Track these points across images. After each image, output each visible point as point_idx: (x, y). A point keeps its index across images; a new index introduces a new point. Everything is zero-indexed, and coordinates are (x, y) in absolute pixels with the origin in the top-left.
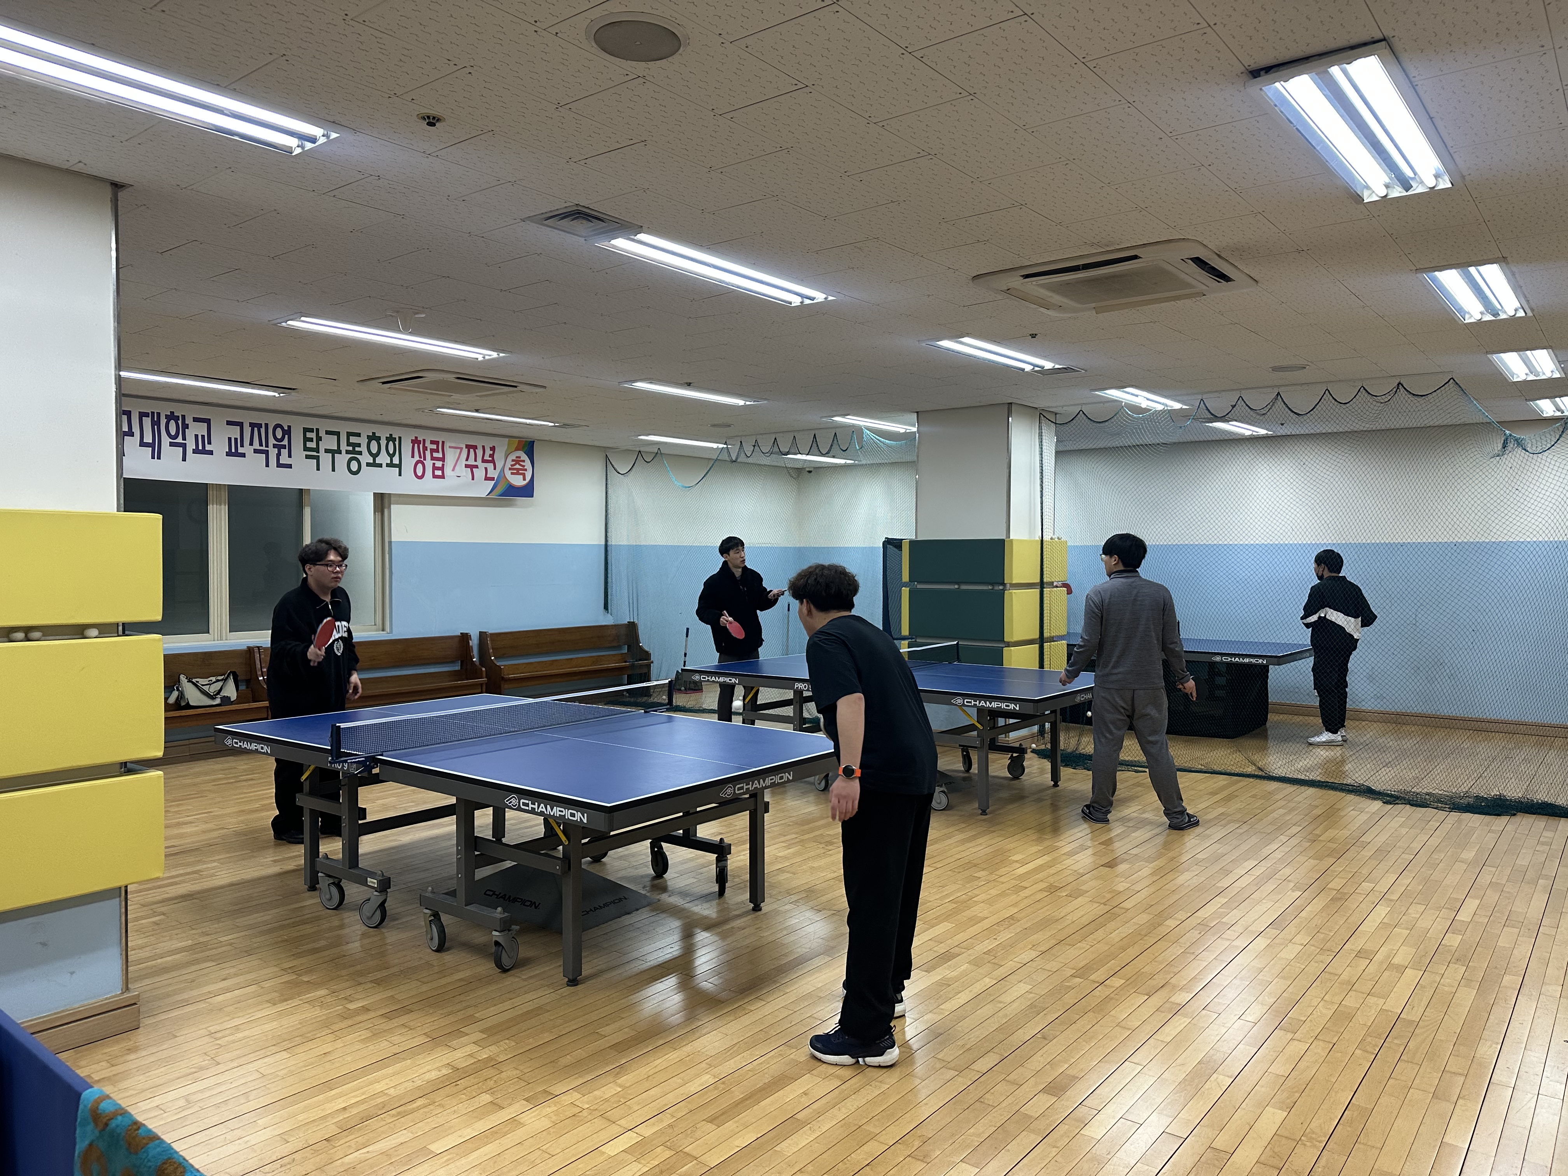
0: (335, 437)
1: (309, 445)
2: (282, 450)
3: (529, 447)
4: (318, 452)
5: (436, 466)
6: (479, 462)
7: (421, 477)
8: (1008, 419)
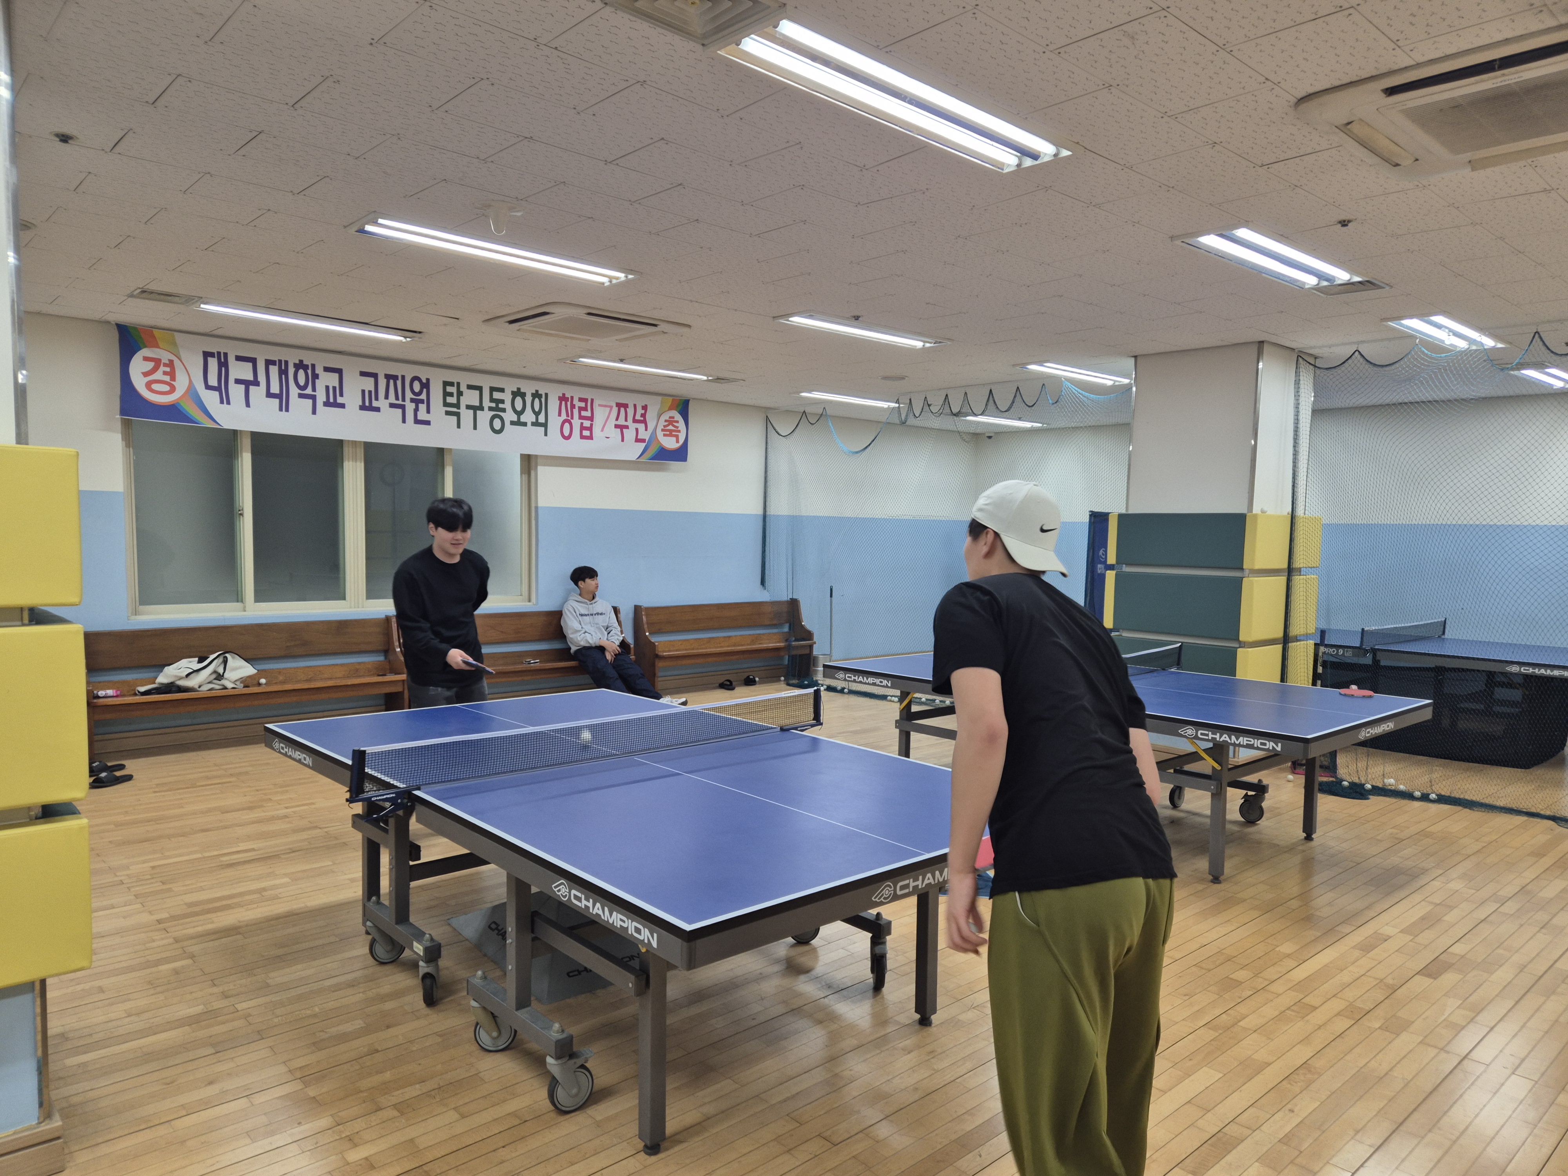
0: (477, 392)
1: (450, 400)
2: (420, 405)
3: (683, 407)
4: (459, 408)
5: (584, 425)
6: (630, 422)
7: (567, 438)
8: (1258, 363)
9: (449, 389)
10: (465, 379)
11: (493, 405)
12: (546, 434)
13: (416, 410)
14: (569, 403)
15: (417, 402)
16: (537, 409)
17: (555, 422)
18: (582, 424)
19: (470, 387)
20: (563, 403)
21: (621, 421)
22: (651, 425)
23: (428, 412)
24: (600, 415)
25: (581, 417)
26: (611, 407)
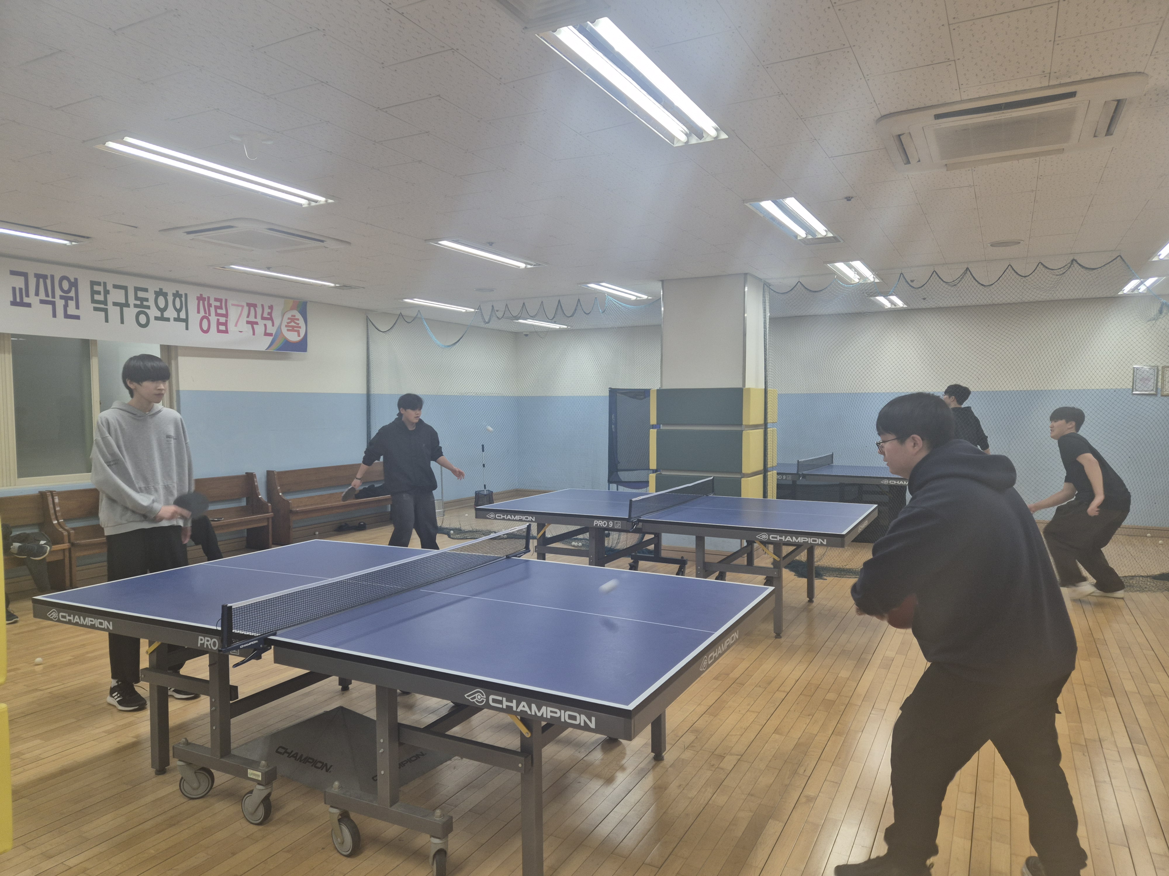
0: (123, 292)
1: (97, 297)
2: (70, 302)
4: (106, 305)
5: (220, 321)
6: (259, 319)
7: (206, 332)
8: (745, 287)
9: (96, 288)
10: (111, 280)
11: (138, 303)
12: (187, 329)
13: (66, 306)
14: (206, 303)
15: (66, 299)
16: (178, 307)
17: (194, 318)
18: (218, 320)
19: (115, 287)
20: (201, 302)
21: (252, 319)
22: (277, 322)
23: (77, 307)
24: (233, 313)
25: (217, 315)
26: (243, 307)
